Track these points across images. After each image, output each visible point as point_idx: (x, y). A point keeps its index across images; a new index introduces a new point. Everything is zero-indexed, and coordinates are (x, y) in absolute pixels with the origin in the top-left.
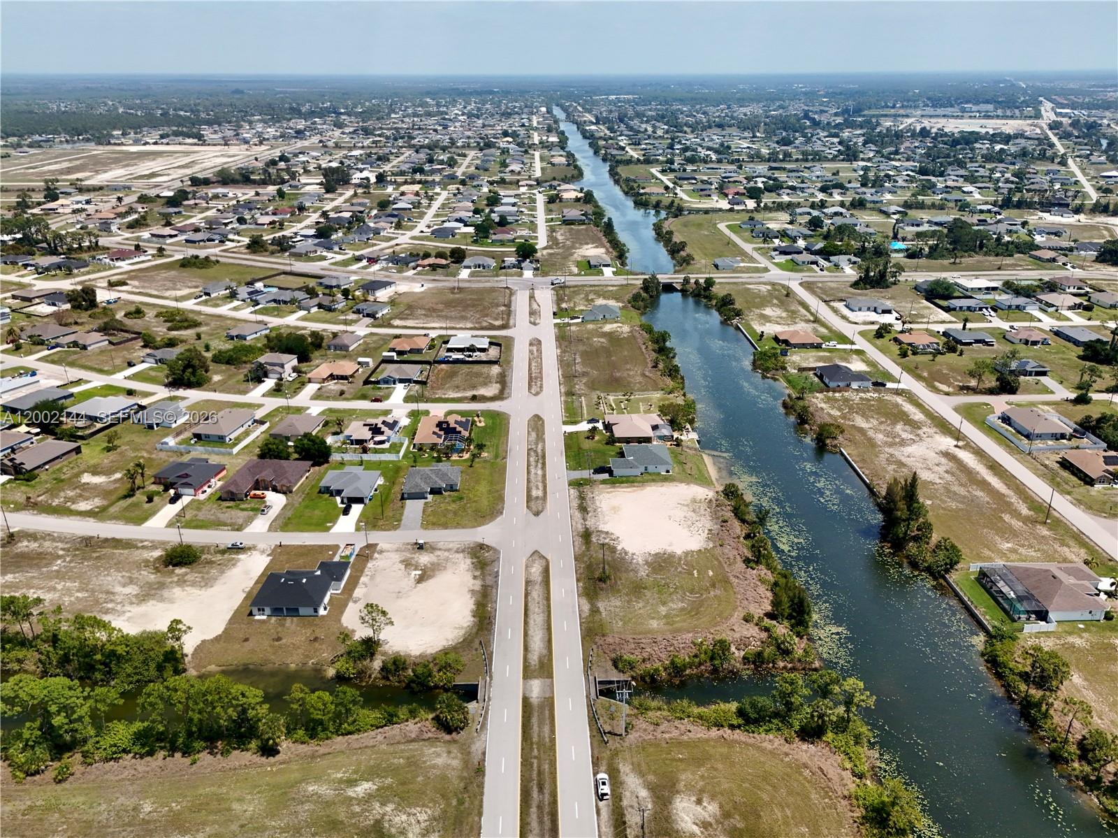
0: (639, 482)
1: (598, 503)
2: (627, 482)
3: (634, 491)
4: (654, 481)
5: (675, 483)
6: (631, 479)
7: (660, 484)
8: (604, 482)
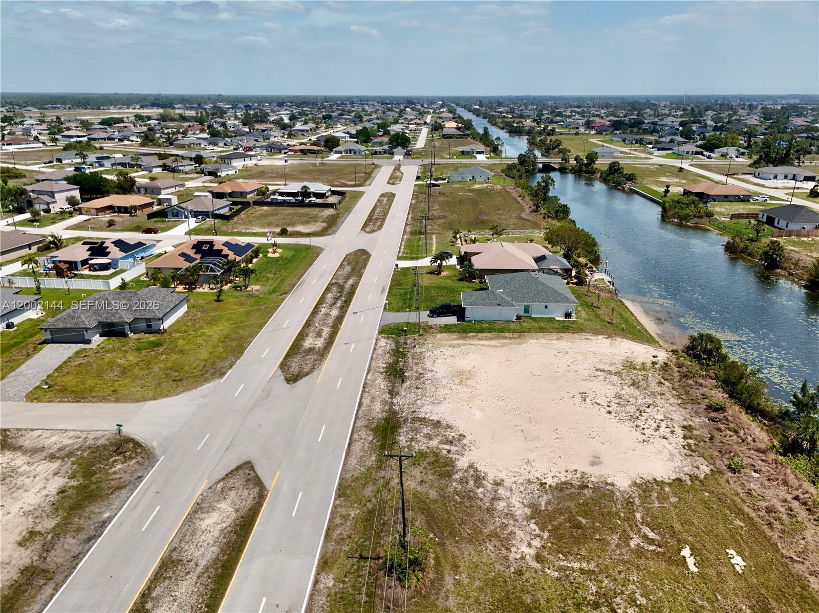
0: (514, 331)
1: (428, 364)
2: (490, 330)
3: (503, 346)
4: (541, 330)
5: (584, 335)
6: (498, 326)
7: (555, 335)
8: (446, 329)
